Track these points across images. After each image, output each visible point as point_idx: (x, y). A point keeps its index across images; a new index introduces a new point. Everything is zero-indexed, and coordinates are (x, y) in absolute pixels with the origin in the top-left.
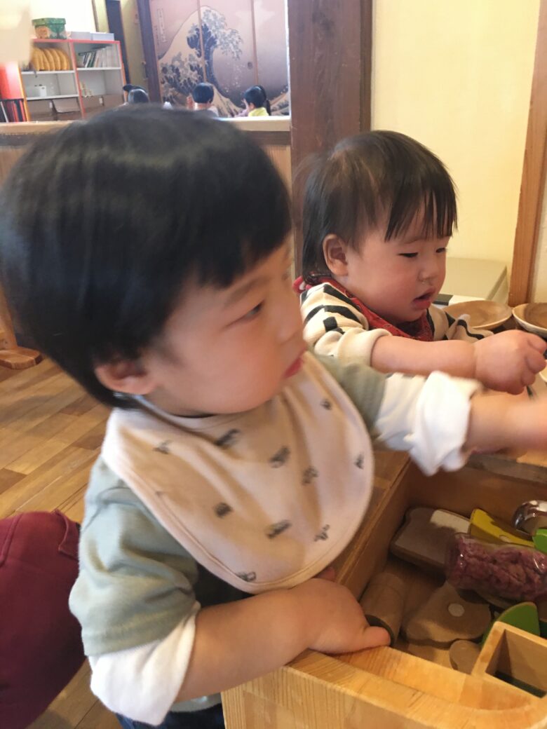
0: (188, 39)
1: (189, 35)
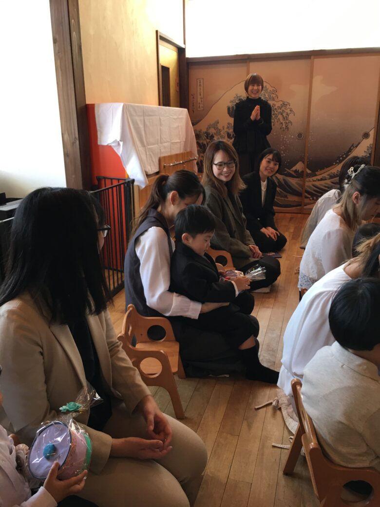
0: (229, 109)
1: (230, 105)
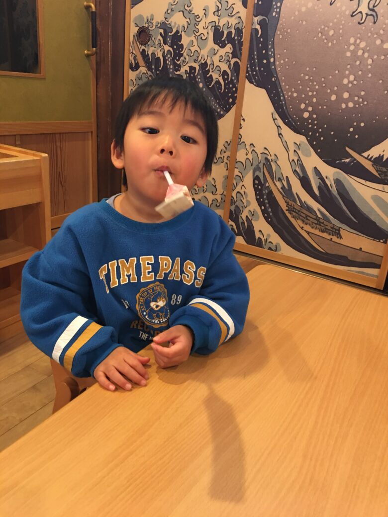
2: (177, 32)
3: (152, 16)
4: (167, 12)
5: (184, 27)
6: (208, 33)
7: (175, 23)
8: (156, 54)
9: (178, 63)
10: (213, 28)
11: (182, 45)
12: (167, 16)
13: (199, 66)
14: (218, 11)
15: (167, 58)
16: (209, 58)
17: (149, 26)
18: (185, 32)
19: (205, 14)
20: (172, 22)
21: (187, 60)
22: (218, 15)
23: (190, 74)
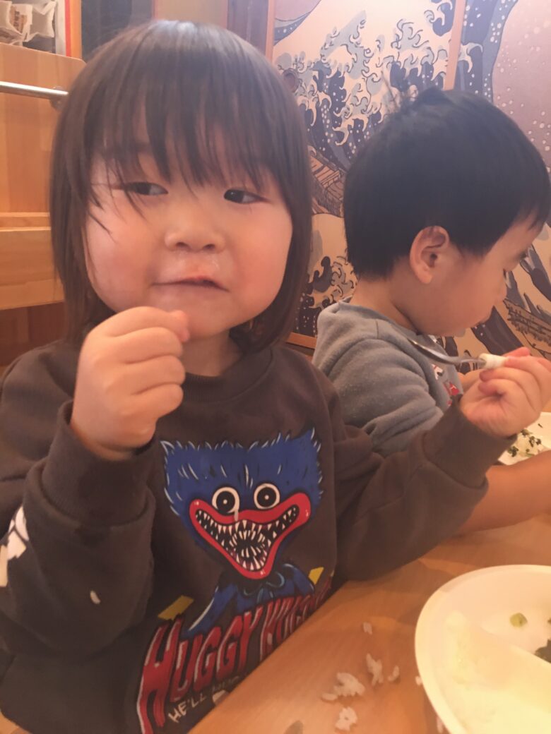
2: (338, 73)
3: (303, 54)
4: (324, 48)
5: (348, 66)
6: (382, 72)
7: (336, 62)
8: (307, 105)
9: (338, 115)
10: (390, 65)
11: (345, 90)
12: (324, 53)
13: (369, 118)
14: (397, 41)
15: (322, 110)
16: (383, 106)
17: (297, 68)
18: (349, 72)
19: (378, 46)
20: (330, 60)
21: (351, 111)
22: (397, 48)
23: (354, 130)
